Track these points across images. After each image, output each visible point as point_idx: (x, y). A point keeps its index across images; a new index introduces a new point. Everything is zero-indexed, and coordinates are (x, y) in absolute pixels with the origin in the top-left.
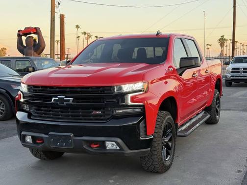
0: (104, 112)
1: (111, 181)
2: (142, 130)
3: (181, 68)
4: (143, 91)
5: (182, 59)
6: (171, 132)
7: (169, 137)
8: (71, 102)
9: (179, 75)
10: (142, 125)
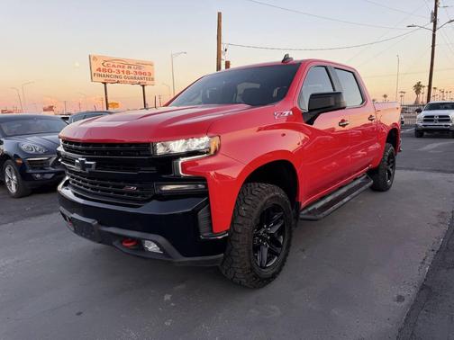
0: (141, 189)
1: (167, 297)
2: (203, 223)
3: (310, 110)
4: (207, 153)
5: (313, 97)
6: (281, 218)
7: (277, 227)
8: (93, 169)
9: (307, 123)
10: (202, 214)
